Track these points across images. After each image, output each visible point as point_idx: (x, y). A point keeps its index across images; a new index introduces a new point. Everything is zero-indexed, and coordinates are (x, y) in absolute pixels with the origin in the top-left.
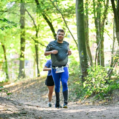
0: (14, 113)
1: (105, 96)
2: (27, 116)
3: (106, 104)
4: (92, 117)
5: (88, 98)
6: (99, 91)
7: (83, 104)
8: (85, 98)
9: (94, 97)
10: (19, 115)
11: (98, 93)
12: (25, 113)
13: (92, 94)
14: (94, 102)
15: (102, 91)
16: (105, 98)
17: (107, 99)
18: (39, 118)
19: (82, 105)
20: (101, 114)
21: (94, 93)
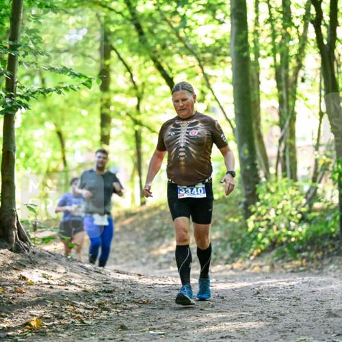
0: (85, 291)
1: (299, 251)
2: (116, 298)
3: (301, 269)
4: (269, 300)
5: (258, 255)
6: (284, 239)
7: (248, 271)
8: (252, 255)
9: (273, 253)
10: (97, 295)
11: (282, 244)
12: (111, 292)
13: (269, 246)
14: (272, 266)
15: (293, 239)
16: (298, 255)
17: (303, 257)
18: (144, 303)
19: (244, 273)
20: (289, 292)
21: (274, 244)
